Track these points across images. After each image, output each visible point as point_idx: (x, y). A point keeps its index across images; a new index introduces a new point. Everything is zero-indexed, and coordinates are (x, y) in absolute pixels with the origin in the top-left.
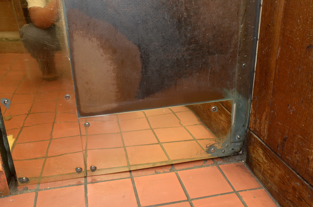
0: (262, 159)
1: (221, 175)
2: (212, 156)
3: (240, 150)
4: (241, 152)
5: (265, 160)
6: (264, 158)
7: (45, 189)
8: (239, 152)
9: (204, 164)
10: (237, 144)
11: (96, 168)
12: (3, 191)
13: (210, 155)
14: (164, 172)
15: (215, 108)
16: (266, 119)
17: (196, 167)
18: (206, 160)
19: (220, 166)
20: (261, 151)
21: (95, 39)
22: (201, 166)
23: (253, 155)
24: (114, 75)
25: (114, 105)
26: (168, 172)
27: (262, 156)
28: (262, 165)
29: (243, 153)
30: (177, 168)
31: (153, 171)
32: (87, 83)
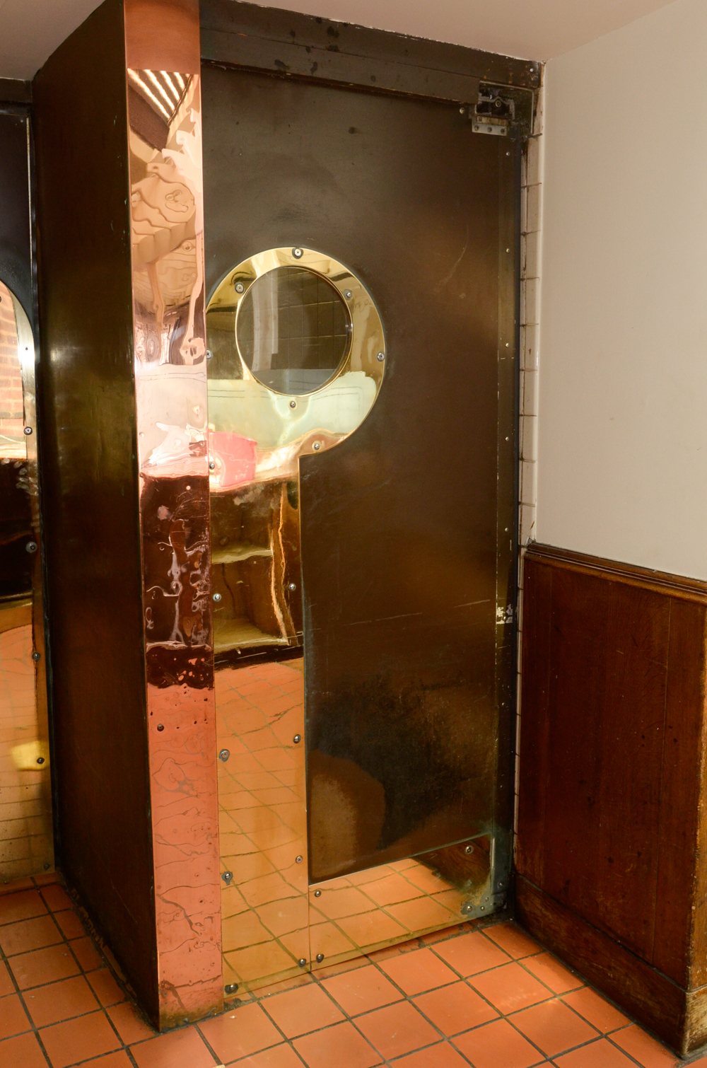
0: (541, 911)
1: (490, 942)
2: (468, 917)
3: (504, 904)
4: (505, 907)
5: (545, 912)
6: (543, 909)
7: (265, 997)
8: (503, 906)
9: (461, 931)
10: (499, 895)
11: (323, 956)
12: (216, 1007)
13: (466, 916)
14: (413, 950)
15: (470, 848)
16: (540, 858)
17: (452, 936)
18: (461, 926)
19: (483, 930)
20: (537, 901)
21: (335, 782)
22: (459, 935)
23: (526, 908)
24: (353, 822)
25: (351, 862)
26: (417, 949)
27: (540, 907)
28: (541, 919)
29: (507, 907)
30: (426, 942)
31: (397, 951)
32: (322, 838)
